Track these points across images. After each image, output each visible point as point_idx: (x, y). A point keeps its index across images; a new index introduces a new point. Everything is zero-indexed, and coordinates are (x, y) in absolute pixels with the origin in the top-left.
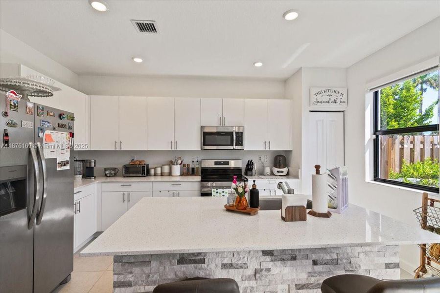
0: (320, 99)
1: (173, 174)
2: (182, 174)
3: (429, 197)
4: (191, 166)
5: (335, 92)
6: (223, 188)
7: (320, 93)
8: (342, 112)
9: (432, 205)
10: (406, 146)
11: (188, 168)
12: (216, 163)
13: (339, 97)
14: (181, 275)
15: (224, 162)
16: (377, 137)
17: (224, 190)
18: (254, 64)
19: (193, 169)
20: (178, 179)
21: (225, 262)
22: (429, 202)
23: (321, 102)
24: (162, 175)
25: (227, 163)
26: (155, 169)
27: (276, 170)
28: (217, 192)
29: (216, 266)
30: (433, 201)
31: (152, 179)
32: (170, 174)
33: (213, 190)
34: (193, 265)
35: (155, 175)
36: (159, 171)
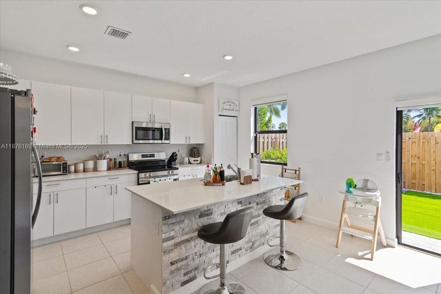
0: (226, 107)
1: (99, 169)
2: (109, 169)
3: (284, 168)
4: (118, 161)
5: (233, 103)
6: (158, 177)
7: (225, 103)
8: (236, 117)
9: (285, 172)
10: (261, 140)
11: (115, 163)
12: (143, 156)
13: (235, 107)
14: (201, 225)
15: (150, 155)
16: (256, 135)
17: (161, 179)
18: (183, 74)
19: (120, 163)
20: (106, 173)
21: (222, 212)
22: (284, 170)
23: (226, 109)
24: (84, 171)
25: (153, 156)
26: (75, 165)
27: (192, 159)
28: (155, 181)
29: (218, 215)
30: (286, 169)
31: (72, 176)
32: (95, 169)
33: (151, 179)
34: (206, 217)
35: (76, 171)
36: (81, 167)
